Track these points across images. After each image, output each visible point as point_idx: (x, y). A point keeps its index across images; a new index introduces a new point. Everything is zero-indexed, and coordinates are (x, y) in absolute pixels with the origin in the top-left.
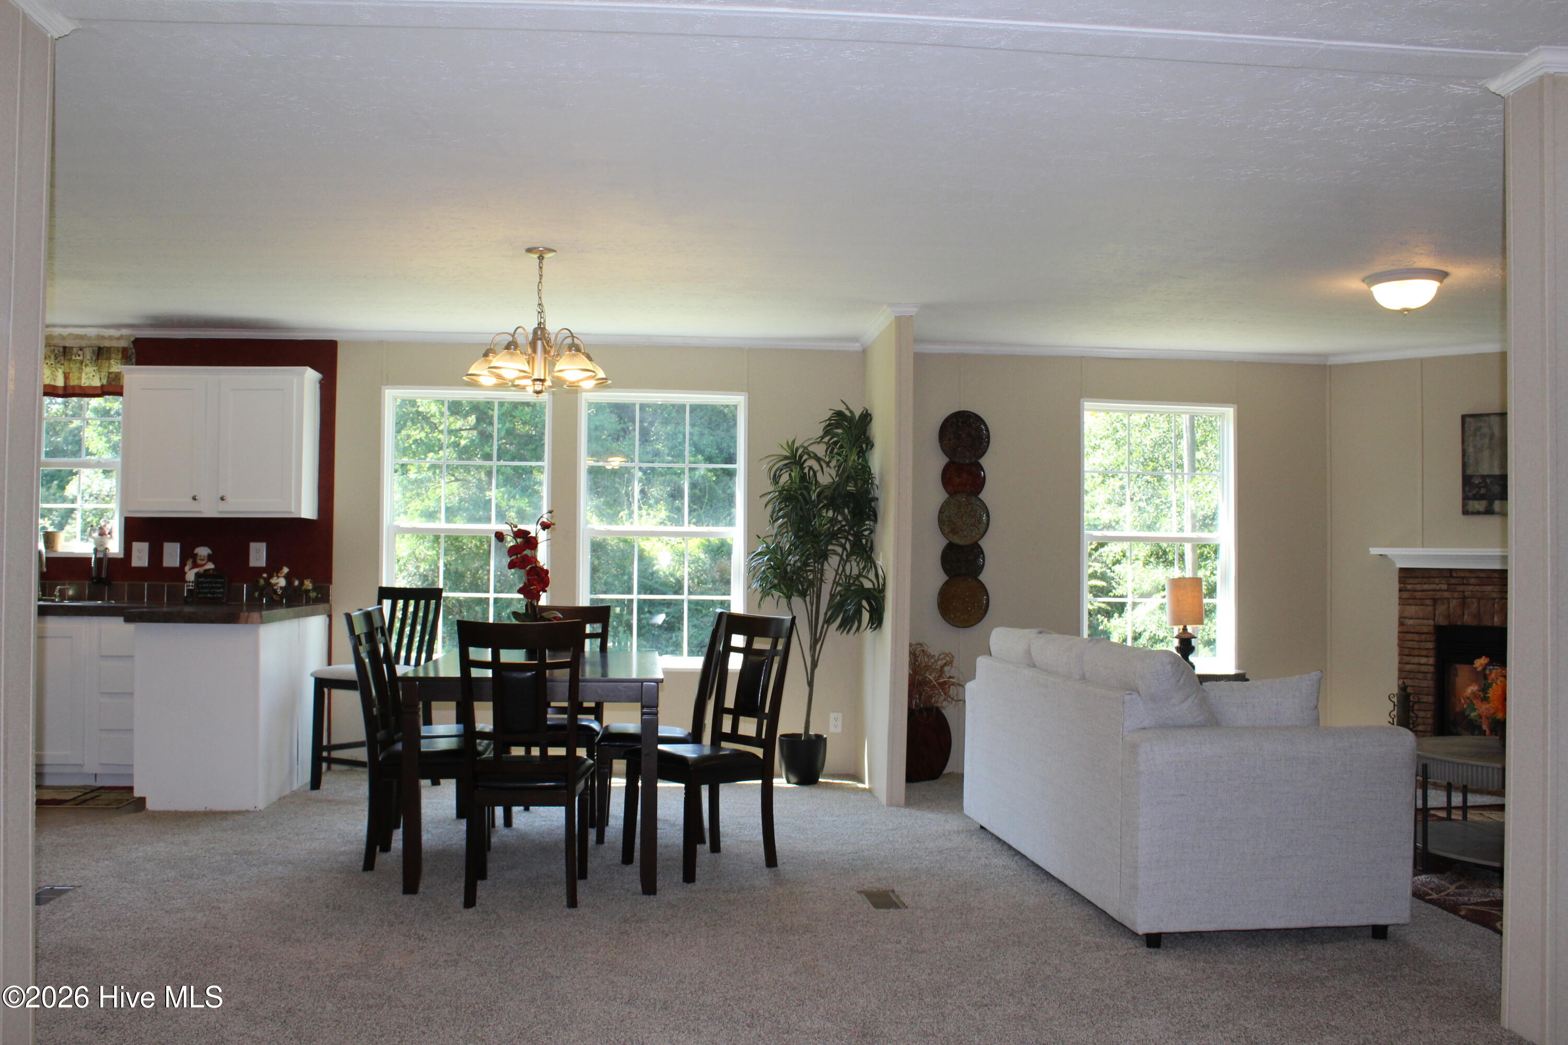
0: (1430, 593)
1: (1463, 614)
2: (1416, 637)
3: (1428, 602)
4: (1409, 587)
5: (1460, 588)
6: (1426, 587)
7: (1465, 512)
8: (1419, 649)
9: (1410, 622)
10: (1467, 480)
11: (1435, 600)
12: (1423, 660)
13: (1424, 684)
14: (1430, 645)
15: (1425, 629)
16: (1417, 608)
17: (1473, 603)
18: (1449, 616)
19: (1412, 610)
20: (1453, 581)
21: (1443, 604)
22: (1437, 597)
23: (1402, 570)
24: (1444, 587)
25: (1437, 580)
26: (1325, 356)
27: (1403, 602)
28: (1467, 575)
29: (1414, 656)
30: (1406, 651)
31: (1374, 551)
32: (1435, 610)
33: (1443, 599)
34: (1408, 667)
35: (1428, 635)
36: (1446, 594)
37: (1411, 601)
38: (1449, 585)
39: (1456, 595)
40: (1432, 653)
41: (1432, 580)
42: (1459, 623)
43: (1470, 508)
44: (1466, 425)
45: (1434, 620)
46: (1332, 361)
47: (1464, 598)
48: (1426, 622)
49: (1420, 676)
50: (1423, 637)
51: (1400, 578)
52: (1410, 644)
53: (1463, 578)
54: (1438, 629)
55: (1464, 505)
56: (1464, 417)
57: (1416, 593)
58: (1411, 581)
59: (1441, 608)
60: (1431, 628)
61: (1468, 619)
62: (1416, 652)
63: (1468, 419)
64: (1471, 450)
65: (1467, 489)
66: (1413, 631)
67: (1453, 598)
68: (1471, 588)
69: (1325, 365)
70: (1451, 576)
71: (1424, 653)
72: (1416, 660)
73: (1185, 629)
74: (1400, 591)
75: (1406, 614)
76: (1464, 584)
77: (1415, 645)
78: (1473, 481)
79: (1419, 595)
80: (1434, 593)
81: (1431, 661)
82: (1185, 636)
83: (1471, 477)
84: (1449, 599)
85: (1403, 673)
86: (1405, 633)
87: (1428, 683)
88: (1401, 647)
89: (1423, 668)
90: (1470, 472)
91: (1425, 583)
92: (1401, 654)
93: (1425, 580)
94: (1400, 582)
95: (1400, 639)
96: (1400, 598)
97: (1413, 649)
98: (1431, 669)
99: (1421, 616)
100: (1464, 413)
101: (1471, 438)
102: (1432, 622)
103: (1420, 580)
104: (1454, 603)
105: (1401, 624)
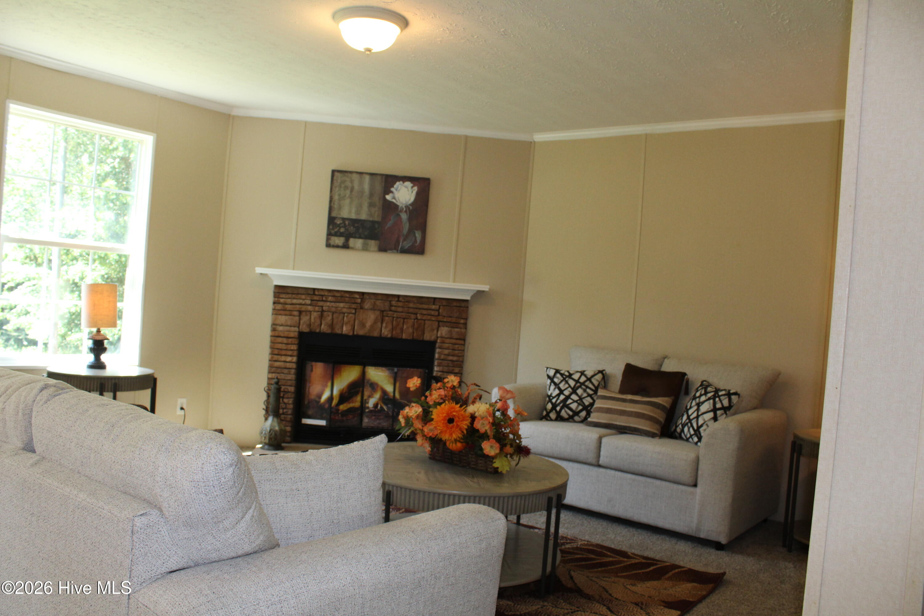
0: (298, 306)
1: (321, 324)
2: (285, 341)
3: (296, 313)
4: (282, 300)
5: (321, 304)
6: (295, 301)
7: (328, 245)
8: (286, 350)
9: (281, 328)
10: (331, 220)
11: (300, 312)
12: (289, 359)
13: (289, 377)
14: (295, 347)
15: (292, 335)
16: (287, 317)
17: (329, 316)
18: (310, 325)
19: (282, 319)
20: (316, 298)
21: (307, 315)
22: (303, 309)
23: (277, 287)
24: (308, 302)
25: (303, 297)
26: (231, 106)
27: (276, 312)
28: (326, 294)
29: (281, 355)
30: (276, 352)
31: (259, 270)
32: (300, 320)
33: (306, 311)
34: (277, 364)
35: (293, 340)
36: (310, 308)
37: (282, 312)
38: (312, 300)
39: (317, 308)
40: (295, 353)
41: (299, 296)
42: (318, 331)
43: (332, 242)
44: (335, 178)
45: (299, 327)
46: (234, 113)
47: (323, 311)
48: (293, 329)
49: (286, 371)
50: (290, 340)
51: (274, 292)
52: (280, 346)
53: (322, 296)
54: (301, 334)
55: (328, 239)
56: (333, 172)
57: (287, 306)
58: (284, 296)
59: (305, 319)
60: (296, 334)
61: (324, 328)
62: (284, 352)
63: (336, 174)
64: (336, 197)
65: (331, 227)
66: (282, 335)
67: (315, 311)
68: (328, 304)
69: (229, 115)
70: (314, 294)
71: (290, 353)
72: (283, 358)
73: (99, 331)
74: (274, 303)
75: (278, 322)
76: (323, 301)
77: (283, 346)
78: (336, 221)
79: (288, 307)
80: (301, 306)
81: (295, 359)
82: (99, 338)
83: (334, 218)
84: (310, 312)
85: (272, 369)
86: (275, 336)
87: (291, 377)
88: (272, 348)
89: (288, 365)
90: (334, 214)
91: (294, 298)
92: (272, 354)
93: (294, 296)
94: (275, 297)
95: (272, 342)
96: (274, 309)
97: (281, 349)
98: (294, 366)
99: (289, 323)
100: (334, 168)
101: (337, 189)
102: (297, 329)
103: (290, 296)
104: (315, 315)
105: (274, 330)
